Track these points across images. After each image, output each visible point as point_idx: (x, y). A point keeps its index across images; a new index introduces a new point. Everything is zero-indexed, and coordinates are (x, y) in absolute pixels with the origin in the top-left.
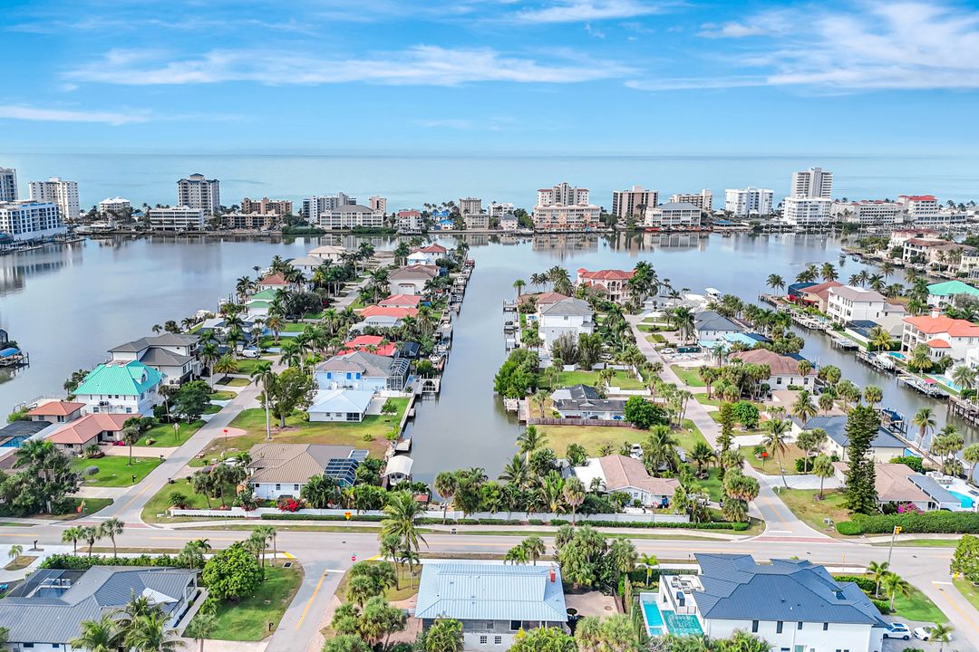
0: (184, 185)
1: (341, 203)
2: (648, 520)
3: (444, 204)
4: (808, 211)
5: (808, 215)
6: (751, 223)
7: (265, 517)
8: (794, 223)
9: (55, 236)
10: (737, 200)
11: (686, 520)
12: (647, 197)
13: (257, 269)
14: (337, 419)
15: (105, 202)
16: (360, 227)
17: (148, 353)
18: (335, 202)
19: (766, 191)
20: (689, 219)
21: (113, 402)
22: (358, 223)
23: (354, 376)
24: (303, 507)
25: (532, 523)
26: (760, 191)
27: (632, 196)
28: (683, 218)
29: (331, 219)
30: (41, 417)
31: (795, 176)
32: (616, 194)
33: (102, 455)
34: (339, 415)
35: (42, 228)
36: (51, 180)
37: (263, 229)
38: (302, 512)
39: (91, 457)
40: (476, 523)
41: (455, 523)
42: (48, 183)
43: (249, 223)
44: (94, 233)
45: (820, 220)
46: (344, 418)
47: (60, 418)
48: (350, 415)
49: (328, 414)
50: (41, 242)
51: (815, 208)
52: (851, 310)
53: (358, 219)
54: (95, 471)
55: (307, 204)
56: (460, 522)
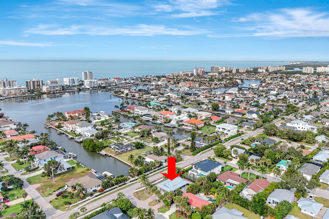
4: (92, 84)
5: (92, 85)
6: (77, 88)
7: (96, 196)
8: (89, 87)
10: (68, 81)
12: (39, 82)
14: (64, 171)
19: (76, 78)
20: (58, 88)
23: (53, 158)
26: (74, 78)
27: (33, 82)
28: (56, 89)
31: (83, 74)
32: (27, 82)
45: (95, 86)
46: (66, 170)
48: (68, 169)
51: (94, 83)
52: (142, 112)
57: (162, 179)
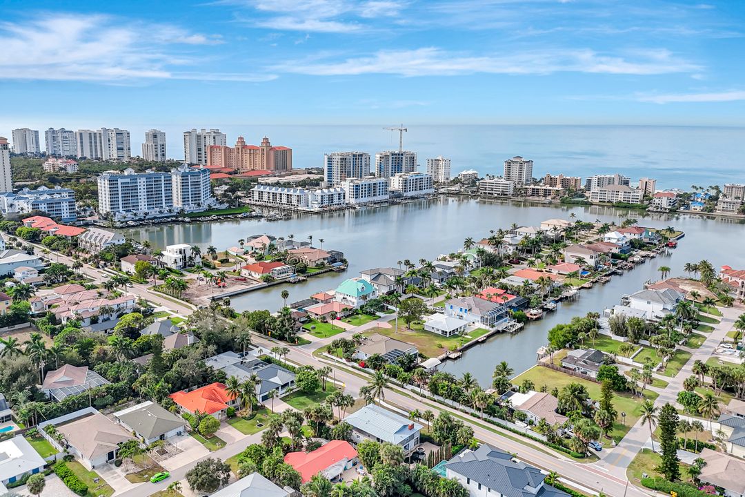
0: (509, 163)
1: (616, 182)
2: (523, 431)
3: (711, 187)
7: (353, 367)
9: (426, 194)
11: (545, 439)
13: (492, 232)
14: (436, 332)
15: (463, 173)
16: (620, 202)
17: (377, 276)
18: (612, 180)
21: (348, 298)
22: (619, 199)
23: (464, 310)
24: (368, 367)
25: (462, 411)
29: (599, 195)
30: (316, 299)
33: (327, 322)
34: (438, 330)
35: (420, 189)
36: (438, 158)
37: (549, 198)
38: (367, 369)
39: (321, 322)
40: (435, 401)
41: (425, 397)
42: (436, 160)
43: (541, 193)
44: (448, 193)
46: (440, 333)
47: (322, 301)
48: (443, 331)
49: (433, 328)
50: (417, 198)
53: (619, 196)
54: (314, 328)
55: (589, 181)
56: (429, 398)
57: (408, 414)
